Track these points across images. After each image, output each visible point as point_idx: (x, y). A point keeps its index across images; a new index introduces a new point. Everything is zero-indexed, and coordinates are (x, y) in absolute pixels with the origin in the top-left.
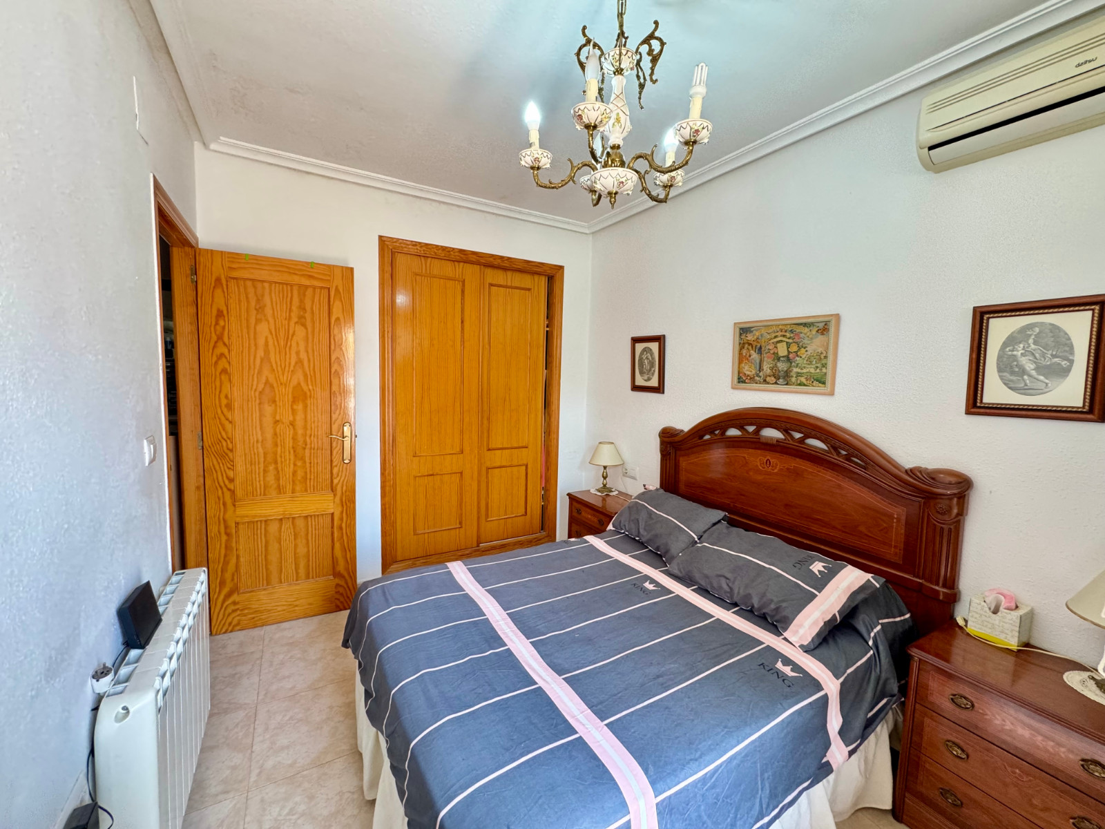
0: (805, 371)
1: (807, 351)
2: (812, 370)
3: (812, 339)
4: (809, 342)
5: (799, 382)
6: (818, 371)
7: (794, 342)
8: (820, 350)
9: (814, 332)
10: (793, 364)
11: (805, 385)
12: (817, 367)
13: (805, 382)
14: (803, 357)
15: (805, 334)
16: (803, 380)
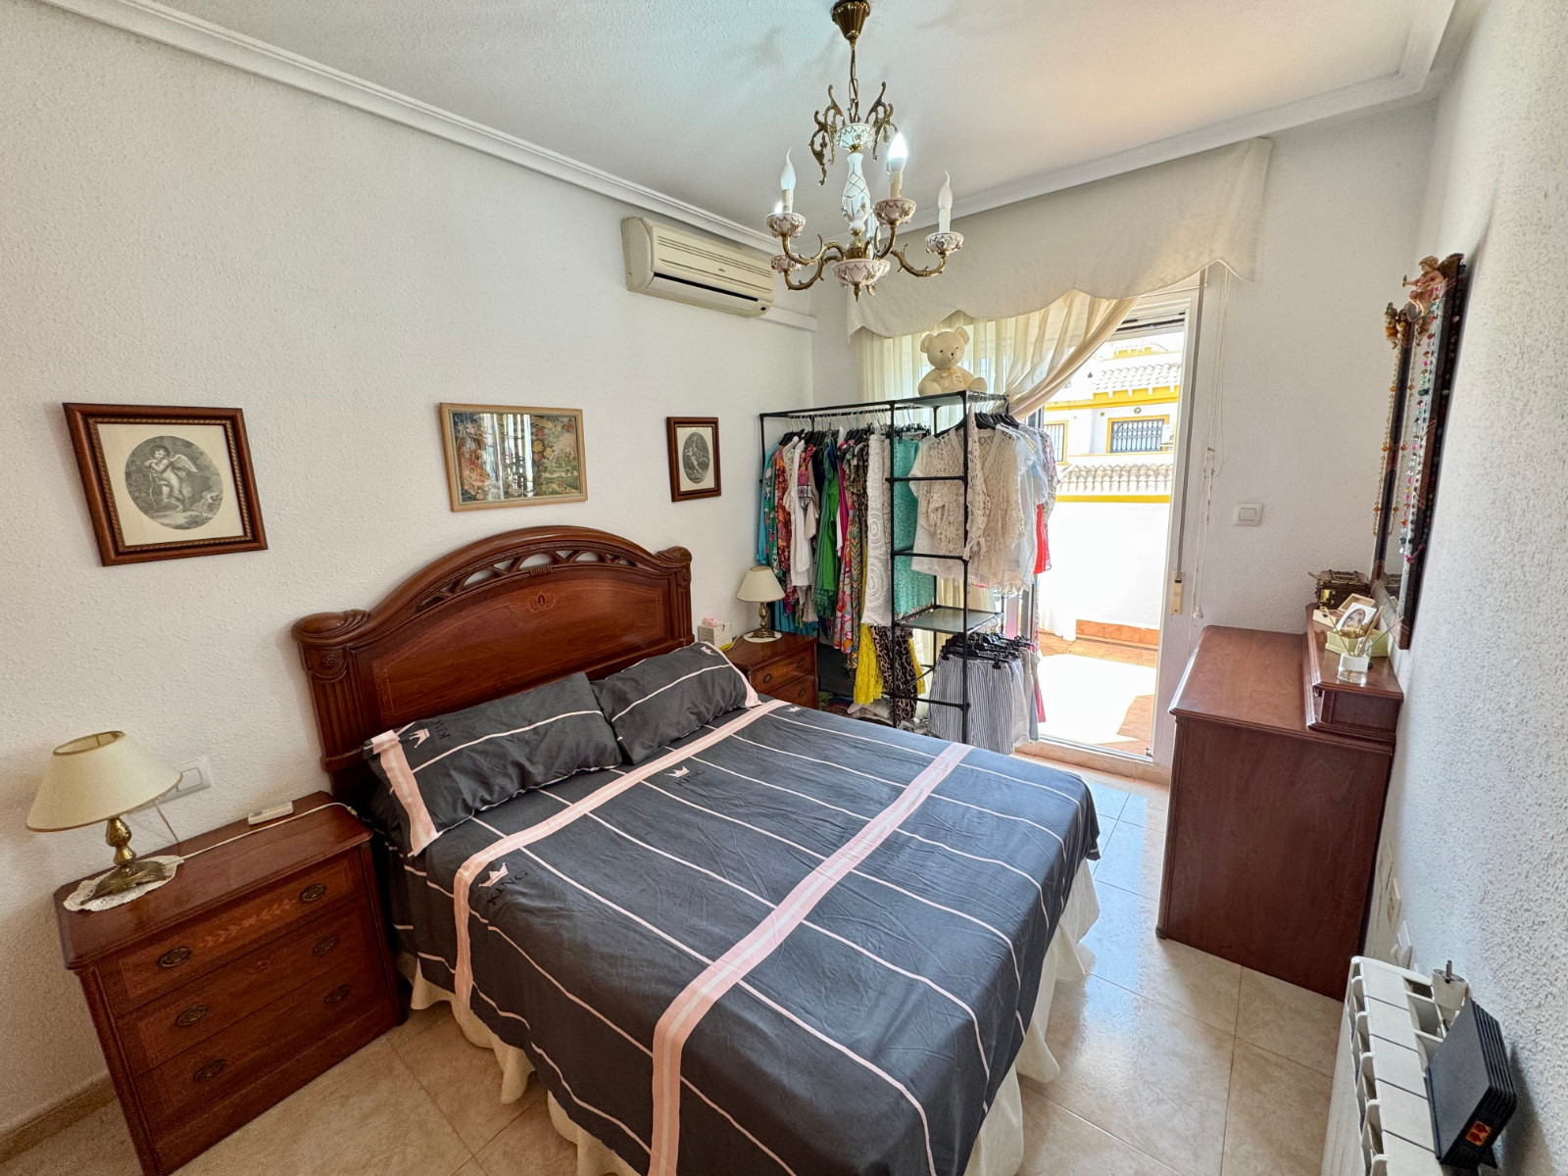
0: (555, 475)
1: (553, 451)
2: (563, 475)
3: (558, 436)
4: (555, 440)
5: (550, 490)
6: (569, 474)
7: (538, 440)
8: (568, 450)
9: (559, 429)
10: (541, 468)
11: (558, 493)
12: (568, 471)
13: (558, 490)
14: (551, 458)
15: (550, 430)
16: (555, 486)
